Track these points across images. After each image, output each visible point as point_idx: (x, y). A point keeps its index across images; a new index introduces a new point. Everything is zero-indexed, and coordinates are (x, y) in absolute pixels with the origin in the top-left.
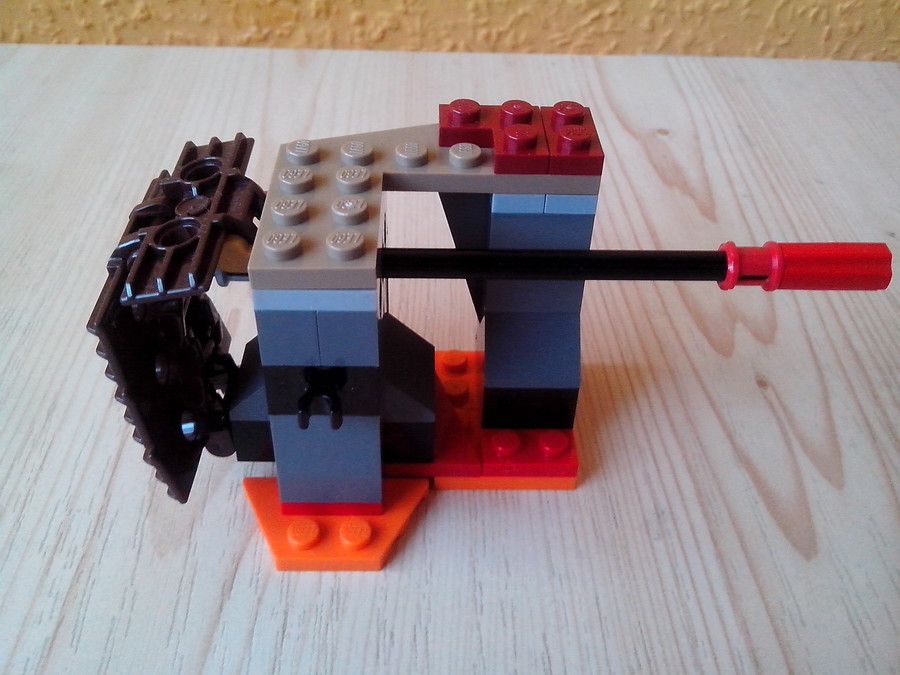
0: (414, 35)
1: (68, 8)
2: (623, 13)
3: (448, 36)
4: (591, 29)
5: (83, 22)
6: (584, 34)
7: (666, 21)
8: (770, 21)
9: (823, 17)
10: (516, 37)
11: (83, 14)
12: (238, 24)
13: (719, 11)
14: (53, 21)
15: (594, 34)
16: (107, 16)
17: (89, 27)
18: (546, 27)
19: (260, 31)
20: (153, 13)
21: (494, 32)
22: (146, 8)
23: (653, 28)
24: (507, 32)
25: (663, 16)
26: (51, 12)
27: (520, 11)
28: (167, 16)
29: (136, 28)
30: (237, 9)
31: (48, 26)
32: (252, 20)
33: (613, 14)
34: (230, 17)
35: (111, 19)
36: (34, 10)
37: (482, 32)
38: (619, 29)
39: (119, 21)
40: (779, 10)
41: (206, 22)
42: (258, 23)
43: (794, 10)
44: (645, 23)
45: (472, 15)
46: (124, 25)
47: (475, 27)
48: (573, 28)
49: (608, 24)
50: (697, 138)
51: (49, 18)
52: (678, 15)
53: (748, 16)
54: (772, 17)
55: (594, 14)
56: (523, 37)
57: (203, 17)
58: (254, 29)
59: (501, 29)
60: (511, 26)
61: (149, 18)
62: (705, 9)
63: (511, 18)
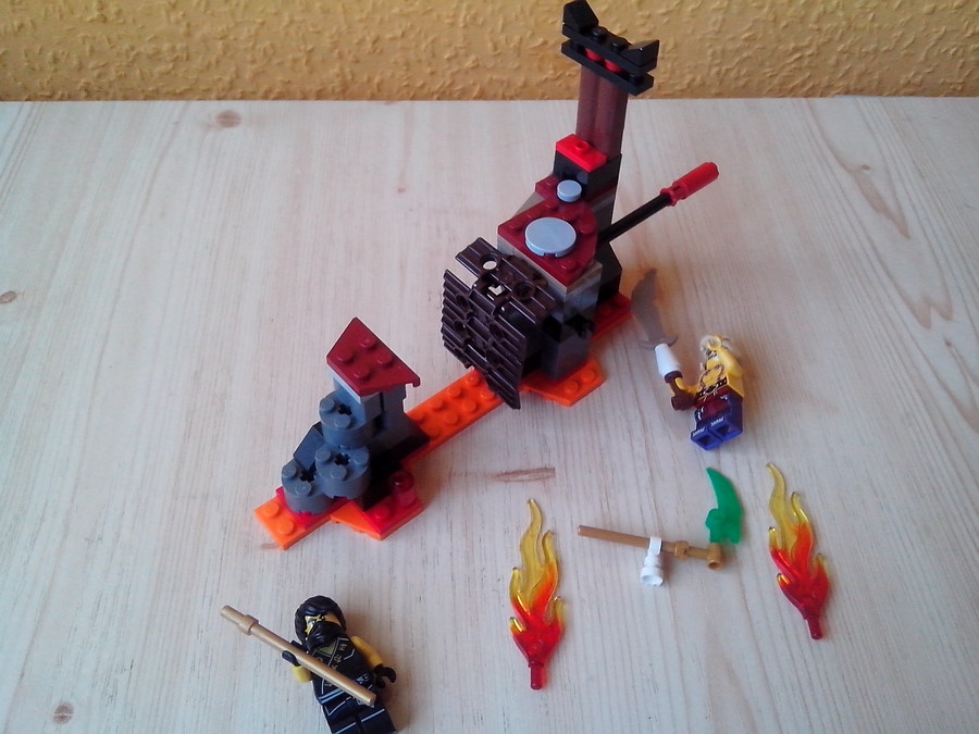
0: (665, 73)
1: (420, 61)
2: (818, 54)
3: (690, 73)
4: (793, 66)
5: (429, 70)
6: (788, 69)
7: (848, 58)
8: (922, 57)
9: (960, 53)
10: (739, 71)
11: (430, 65)
12: (540, 69)
13: (887, 51)
14: (408, 70)
15: (795, 68)
16: (446, 66)
17: (433, 73)
18: (762, 64)
19: (555, 74)
20: (481, 63)
21: (724, 68)
22: (477, 60)
23: (838, 64)
24: (732, 69)
25: (846, 55)
26: (407, 64)
27: (745, 55)
28: (490, 65)
29: (467, 73)
30: (542, 59)
31: (403, 73)
32: (551, 66)
33: (809, 56)
34: (535, 65)
35: (449, 68)
36: (395, 63)
37: (715, 69)
38: (813, 65)
39: (455, 69)
40: (928, 51)
41: (518, 68)
42: (555, 69)
43: (939, 50)
44: (832, 61)
45: (710, 59)
46: (458, 72)
47: (710, 67)
48: (781, 64)
49: (806, 62)
50: (888, 173)
51: (405, 68)
52: (857, 55)
53: (906, 55)
54: (923, 54)
55: (798, 55)
56: (744, 71)
57: (517, 65)
58: (551, 72)
59: (729, 67)
60: (738, 63)
61: (478, 66)
62: (876, 51)
63: (737, 60)
